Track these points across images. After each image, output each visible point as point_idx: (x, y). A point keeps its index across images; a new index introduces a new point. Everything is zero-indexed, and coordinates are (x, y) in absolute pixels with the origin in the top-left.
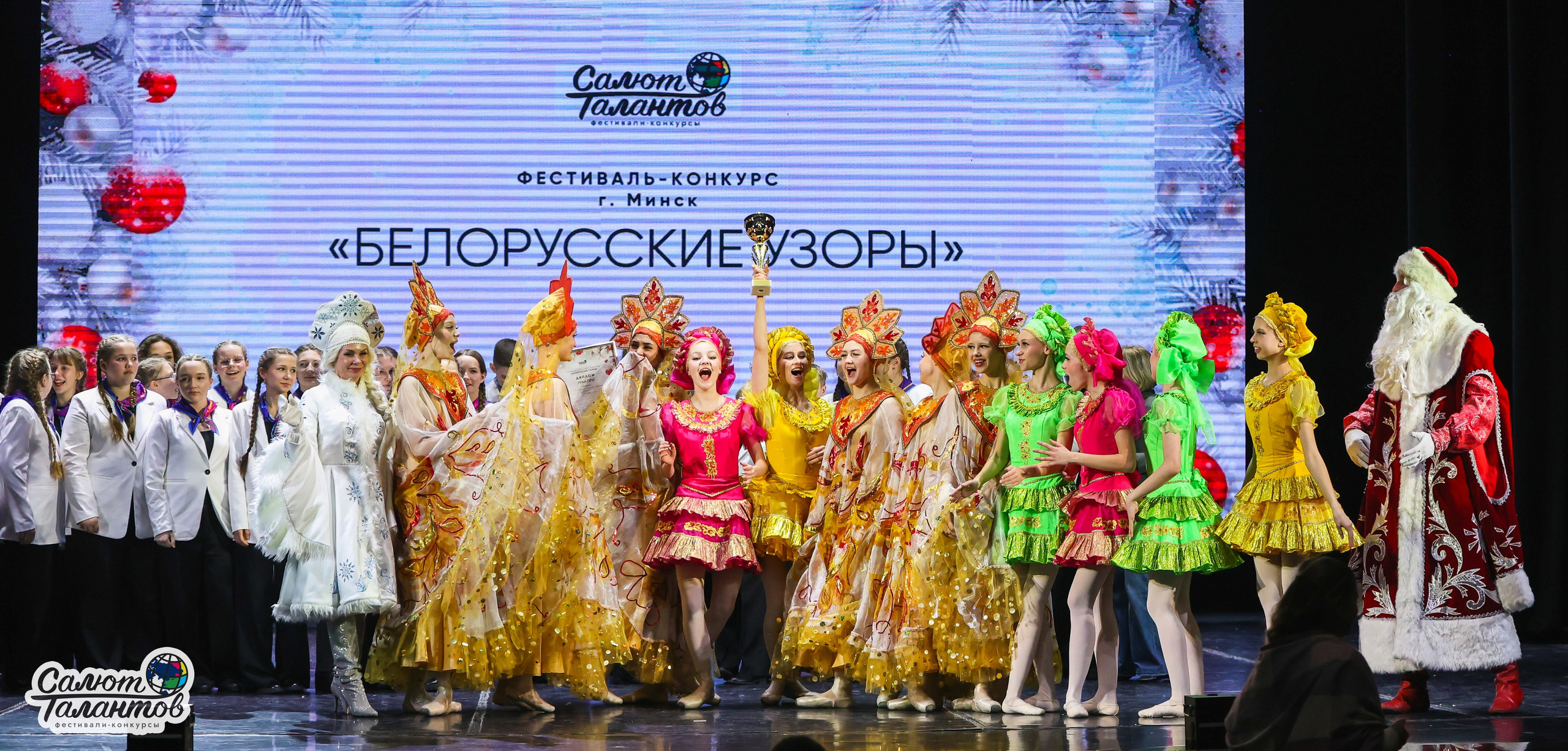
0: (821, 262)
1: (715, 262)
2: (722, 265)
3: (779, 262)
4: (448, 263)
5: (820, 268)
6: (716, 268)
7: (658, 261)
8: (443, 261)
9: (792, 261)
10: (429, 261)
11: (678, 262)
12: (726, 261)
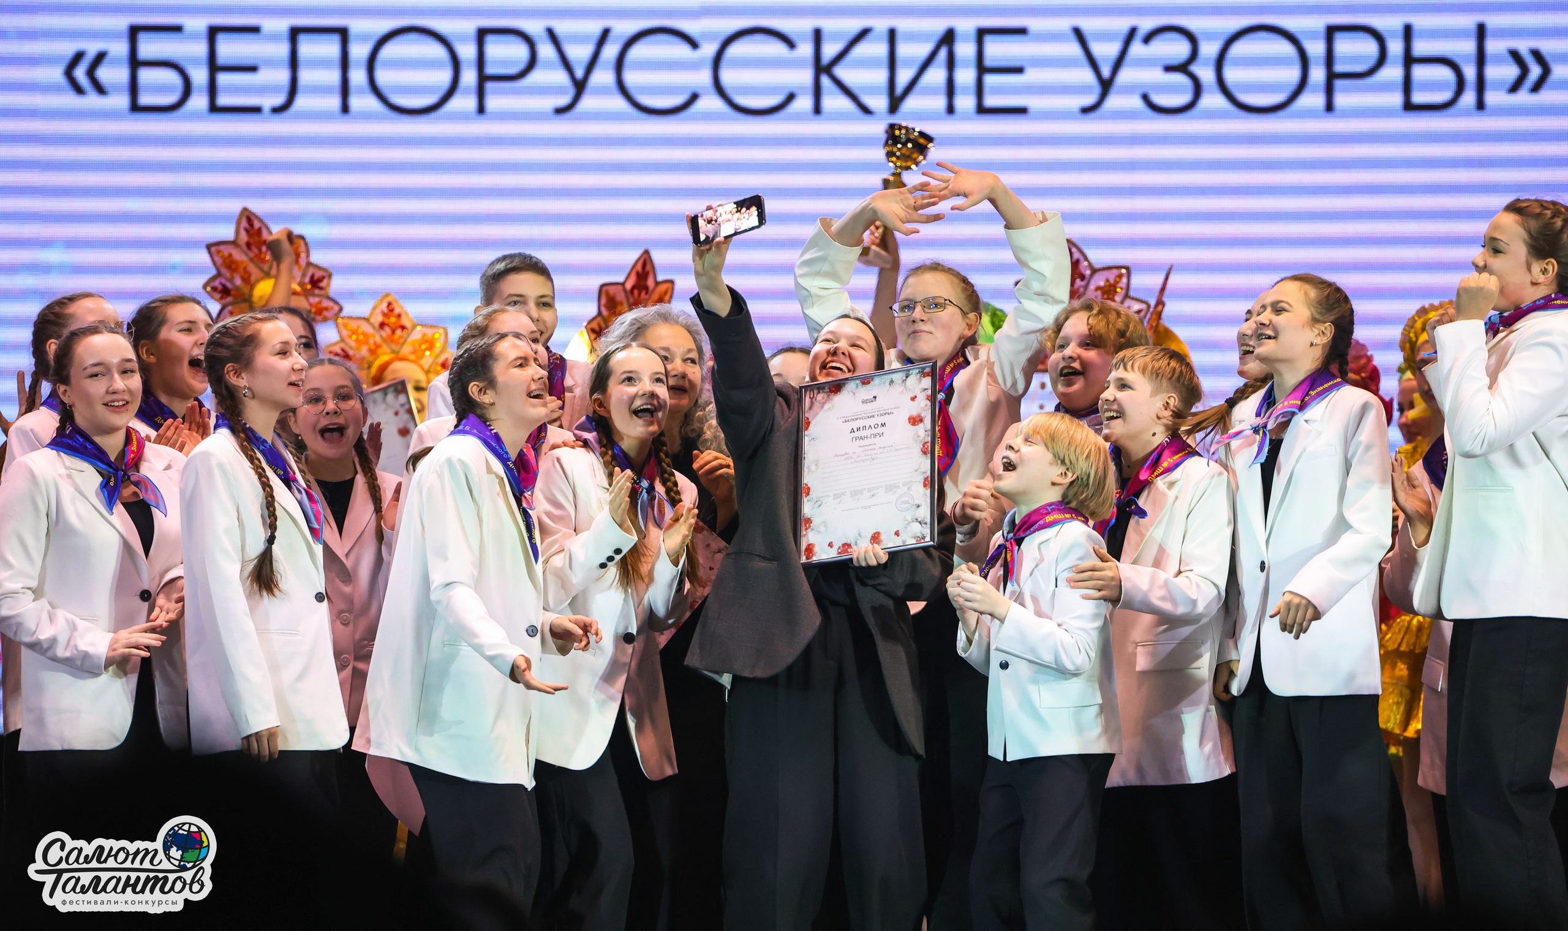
0: (1212, 100)
1: (965, 102)
2: (982, 110)
3: (1113, 102)
4: (345, 109)
5: (1213, 115)
6: (966, 118)
7: (834, 101)
8: (335, 102)
9: (1145, 98)
10: (302, 102)
11: (879, 103)
12: (990, 101)
